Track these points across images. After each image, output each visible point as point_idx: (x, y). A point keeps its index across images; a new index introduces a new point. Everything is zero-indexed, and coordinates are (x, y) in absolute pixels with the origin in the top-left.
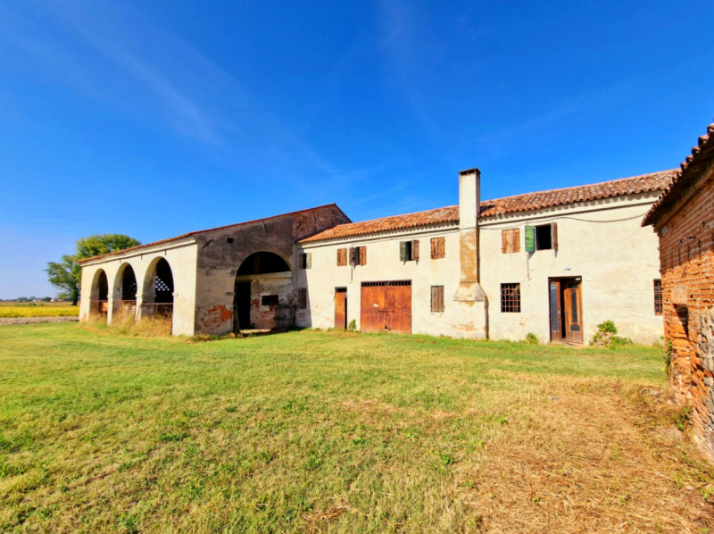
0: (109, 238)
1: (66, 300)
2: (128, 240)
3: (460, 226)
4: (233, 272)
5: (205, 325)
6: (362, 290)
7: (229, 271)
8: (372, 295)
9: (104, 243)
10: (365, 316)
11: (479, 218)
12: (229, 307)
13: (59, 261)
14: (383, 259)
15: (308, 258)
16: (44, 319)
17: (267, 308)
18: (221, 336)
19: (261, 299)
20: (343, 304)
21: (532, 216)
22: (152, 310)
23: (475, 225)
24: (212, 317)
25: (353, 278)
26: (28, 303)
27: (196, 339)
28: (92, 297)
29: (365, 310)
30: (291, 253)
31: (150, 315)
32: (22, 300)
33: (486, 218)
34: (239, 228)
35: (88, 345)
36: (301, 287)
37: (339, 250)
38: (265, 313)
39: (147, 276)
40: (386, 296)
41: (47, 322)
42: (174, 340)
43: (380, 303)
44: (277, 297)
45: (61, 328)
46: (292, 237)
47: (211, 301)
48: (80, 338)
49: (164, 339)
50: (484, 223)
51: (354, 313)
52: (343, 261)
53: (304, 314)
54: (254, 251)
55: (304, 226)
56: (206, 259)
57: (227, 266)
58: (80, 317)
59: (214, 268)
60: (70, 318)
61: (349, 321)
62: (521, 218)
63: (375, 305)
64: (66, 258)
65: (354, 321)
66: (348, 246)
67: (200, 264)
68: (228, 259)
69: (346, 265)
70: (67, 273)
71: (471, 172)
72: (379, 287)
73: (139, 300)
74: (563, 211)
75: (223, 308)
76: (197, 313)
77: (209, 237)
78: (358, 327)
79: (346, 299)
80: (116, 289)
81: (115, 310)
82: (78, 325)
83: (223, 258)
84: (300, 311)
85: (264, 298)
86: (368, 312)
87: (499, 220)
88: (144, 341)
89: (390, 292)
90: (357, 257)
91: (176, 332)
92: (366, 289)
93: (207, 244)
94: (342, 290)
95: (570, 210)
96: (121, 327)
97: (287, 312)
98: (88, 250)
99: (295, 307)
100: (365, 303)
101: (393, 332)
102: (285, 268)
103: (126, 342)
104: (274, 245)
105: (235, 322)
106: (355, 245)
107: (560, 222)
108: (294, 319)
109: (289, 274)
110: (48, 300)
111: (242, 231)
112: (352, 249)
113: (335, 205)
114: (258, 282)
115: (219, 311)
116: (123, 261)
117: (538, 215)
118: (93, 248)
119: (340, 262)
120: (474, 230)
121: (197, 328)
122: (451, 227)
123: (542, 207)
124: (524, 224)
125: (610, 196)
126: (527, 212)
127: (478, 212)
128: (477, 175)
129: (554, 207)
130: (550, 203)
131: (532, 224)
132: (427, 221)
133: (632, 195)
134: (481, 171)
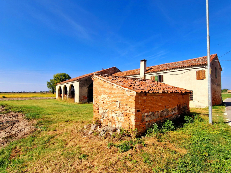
1: (51, 92)
4: (87, 88)
5: (81, 101)
7: (86, 87)
9: (60, 76)
11: (145, 73)
12: (86, 96)
13: (49, 81)
16: (48, 98)
18: (85, 103)
21: (157, 73)
22: (70, 97)
24: (83, 98)
26: (42, 93)
27: (79, 103)
28: (59, 93)
31: (70, 98)
32: (41, 92)
33: (146, 73)
34: (88, 77)
35: (59, 104)
39: (69, 89)
41: (49, 99)
42: (75, 103)
45: (53, 100)
47: (82, 95)
48: (57, 103)
49: (73, 103)
50: (146, 74)
56: (81, 85)
57: (86, 86)
58: (56, 98)
59: (83, 87)
60: (53, 98)
62: (155, 73)
64: (51, 80)
67: (80, 86)
68: (86, 84)
70: (51, 85)
71: (143, 61)
73: (68, 94)
74: (164, 72)
75: (85, 96)
77: (81, 80)
80: (63, 91)
81: (63, 96)
82: (56, 100)
83: (85, 84)
87: (150, 74)
88: (69, 103)
91: (75, 102)
93: (81, 81)
95: (166, 71)
96: (65, 100)
103: (65, 103)
105: (88, 100)
107: (164, 75)
110: (47, 92)
113: (115, 67)
115: (84, 97)
116: (65, 85)
117: (159, 73)
118: (57, 78)
120: (144, 76)
121: (79, 101)
122: (139, 75)
123: (159, 71)
124: (156, 75)
125: (174, 68)
126: (156, 72)
127: (145, 72)
128: (145, 61)
129: (162, 71)
130: (161, 70)
131: (158, 75)
132: (134, 73)
133: (180, 68)
134: (146, 60)
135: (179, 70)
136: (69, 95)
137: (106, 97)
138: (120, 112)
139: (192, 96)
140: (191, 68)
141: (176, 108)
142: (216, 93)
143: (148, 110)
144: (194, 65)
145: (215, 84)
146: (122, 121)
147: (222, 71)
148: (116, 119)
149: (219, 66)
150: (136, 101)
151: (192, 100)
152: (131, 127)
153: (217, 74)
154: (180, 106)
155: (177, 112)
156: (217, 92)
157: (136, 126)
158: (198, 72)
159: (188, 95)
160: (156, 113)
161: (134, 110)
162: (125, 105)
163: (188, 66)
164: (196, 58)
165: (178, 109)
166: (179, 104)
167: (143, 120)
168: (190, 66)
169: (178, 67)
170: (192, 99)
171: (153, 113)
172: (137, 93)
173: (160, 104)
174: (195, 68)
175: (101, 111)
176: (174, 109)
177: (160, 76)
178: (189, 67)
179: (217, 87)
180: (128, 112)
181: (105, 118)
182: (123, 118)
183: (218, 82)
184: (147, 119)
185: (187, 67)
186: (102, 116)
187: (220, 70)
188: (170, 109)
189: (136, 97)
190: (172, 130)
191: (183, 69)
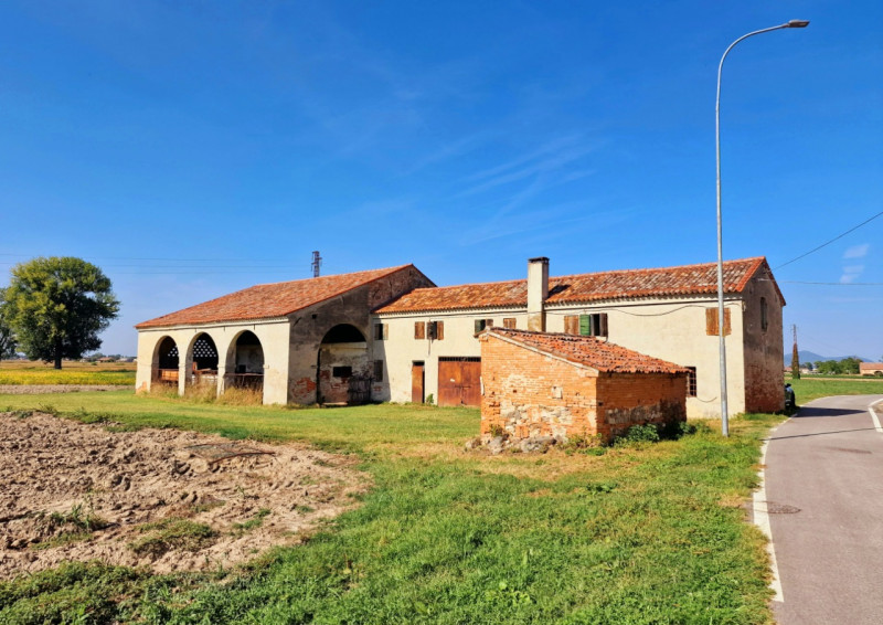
0: (56, 265)
2: (82, 265)
3: (528, 309)
4: (316, 346)
5: (295, 395)
6: (439, 365)
7: (313, 345)
8: (449, 369)
9: (49, 271)
10: (442, 391)
11: (544, 304)
12: (312, 379)
14: (459, 335)
15: (384, 329)
17: (339, 380)
18: (308, 406)
19: (332, 370)
20: (421, 377)
21: (588, 306)
22: (237, 381)
23: (540, 309)
24: (300, 387)
25: (430, 352)
27: (289, 407)
28: (154, 366)
29: (443, 384)
30: (367, 324)
31: (234, 385)
33: (550, 304)
34: (321, 304)
36: (377, 358)
37: (417, 324)
38: (337, 385)
39: (230, 348)
40: (463, 371)
42: (266, 408)
43: (457, 379)
44: (350, 368)
46: (368, 307)
47: (300, 373)
49: (256, 406)
50: (549, 308)
51: (432, 387)
52: (420, 334)
53: (380, 388)
54: (333, 325)
55: (380, 293)
56: (296, 335)
57: (312, 340)
58: (138, 387)
59: (301, 343)
61: (427, 395)
62: (579, 306)
63: (452, 380)
65: (431, 396)
66: (426, 319)
67: (292, 341)
68: (313, 333)
69: (423, 338)
71: (538, 260)
72: (456, 363)
73: (222, 370)
74: (612, 304)
75: (308, 380)
76: (289, 384)
77: (298, 315)
78: (435, 402)
79: (423, 373)
80: (188, 358)
83: (309, 333)
84: (376, 384)
85: (336, 369)
86: (446, 386)
87: (561, 307)
89: (466, 368)
90: (435, 331)
91: (266, 401)
92: (443, 363)
93: (297, 322)
94: (419, 364)
95: (617, 303)
97: (361, 385)
98: (28, 284)
99: (371, 379)
100: (442, 378)
101: (469, 406)
102: (360, 338)
104: (351, 316)
105: (318, 394)
106: (433, 320)
107: (610, 313)
108: (370, 392)
109: (364, 345)
111: (323, 307)
112: (429, 324)
113: (412, 265)
114: (328, 351)
115: (305, 383)
116: (199, 331)
117: (593, 305)
118: (35, 281)
119: (418, 335)
120: (540, 315)
121: (289, 397)
122: (520, 309)
123: (594, 300)
124: (581, 312)
125: (643, 296)
126: (584, 302)
127: (544, 299)
128: (545, 261)
129: (603, 300)
130: (600, 297)
131: (589, 313)
132: (501, 301)
133: (659, 296)
134: (548, 260)
135: (657, 301)
136: (225, 376)
137: (525, 380)
138: (563, 408)
139: (693, 382)
140: (691, 299)
141: (659, 407)
142: (764, 375)
143: (613, 403)
144: (700, 290)
145: (761, 350)
146: (570, 423)
147: (785, 304)
148: (551, 421)
149: (774, 292)
150: (598, 385)
151: (695, 395)
152: (588, 432)
153: (768, 319)
154: (666, 402)
155: (659, 415)
156: (767, 371)
157: (599, 430)
158: (712, 314)
159: (684, 380)
160: (625, 413)
161: (594, 402)
162: (574, 392)
163: (683, 291)
164: (707, 265)
165: (661, 410)
166: (664, 399)
167: (606, 422)
168: (689, 292)
169: (655, 292)
170: (693, 393)
171: (621, 411)
172: (600, 372)
173: (630, 396)
174: (703, 299)
175: (507, 408)
176: (654, 408)
177: (596, 317)
178: (686, 295)
179: (766, 357)
180: (581, 406)
181: (519, 423)
182: (570, 418)
183: (772, 341)
184: (612, 421)
185: (681, 295)
186: (513, 420)
187: (779, 302)
188: (646, 408)
189: (598, 379)
190: (655, 441)
191: (669, 300)
